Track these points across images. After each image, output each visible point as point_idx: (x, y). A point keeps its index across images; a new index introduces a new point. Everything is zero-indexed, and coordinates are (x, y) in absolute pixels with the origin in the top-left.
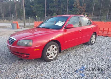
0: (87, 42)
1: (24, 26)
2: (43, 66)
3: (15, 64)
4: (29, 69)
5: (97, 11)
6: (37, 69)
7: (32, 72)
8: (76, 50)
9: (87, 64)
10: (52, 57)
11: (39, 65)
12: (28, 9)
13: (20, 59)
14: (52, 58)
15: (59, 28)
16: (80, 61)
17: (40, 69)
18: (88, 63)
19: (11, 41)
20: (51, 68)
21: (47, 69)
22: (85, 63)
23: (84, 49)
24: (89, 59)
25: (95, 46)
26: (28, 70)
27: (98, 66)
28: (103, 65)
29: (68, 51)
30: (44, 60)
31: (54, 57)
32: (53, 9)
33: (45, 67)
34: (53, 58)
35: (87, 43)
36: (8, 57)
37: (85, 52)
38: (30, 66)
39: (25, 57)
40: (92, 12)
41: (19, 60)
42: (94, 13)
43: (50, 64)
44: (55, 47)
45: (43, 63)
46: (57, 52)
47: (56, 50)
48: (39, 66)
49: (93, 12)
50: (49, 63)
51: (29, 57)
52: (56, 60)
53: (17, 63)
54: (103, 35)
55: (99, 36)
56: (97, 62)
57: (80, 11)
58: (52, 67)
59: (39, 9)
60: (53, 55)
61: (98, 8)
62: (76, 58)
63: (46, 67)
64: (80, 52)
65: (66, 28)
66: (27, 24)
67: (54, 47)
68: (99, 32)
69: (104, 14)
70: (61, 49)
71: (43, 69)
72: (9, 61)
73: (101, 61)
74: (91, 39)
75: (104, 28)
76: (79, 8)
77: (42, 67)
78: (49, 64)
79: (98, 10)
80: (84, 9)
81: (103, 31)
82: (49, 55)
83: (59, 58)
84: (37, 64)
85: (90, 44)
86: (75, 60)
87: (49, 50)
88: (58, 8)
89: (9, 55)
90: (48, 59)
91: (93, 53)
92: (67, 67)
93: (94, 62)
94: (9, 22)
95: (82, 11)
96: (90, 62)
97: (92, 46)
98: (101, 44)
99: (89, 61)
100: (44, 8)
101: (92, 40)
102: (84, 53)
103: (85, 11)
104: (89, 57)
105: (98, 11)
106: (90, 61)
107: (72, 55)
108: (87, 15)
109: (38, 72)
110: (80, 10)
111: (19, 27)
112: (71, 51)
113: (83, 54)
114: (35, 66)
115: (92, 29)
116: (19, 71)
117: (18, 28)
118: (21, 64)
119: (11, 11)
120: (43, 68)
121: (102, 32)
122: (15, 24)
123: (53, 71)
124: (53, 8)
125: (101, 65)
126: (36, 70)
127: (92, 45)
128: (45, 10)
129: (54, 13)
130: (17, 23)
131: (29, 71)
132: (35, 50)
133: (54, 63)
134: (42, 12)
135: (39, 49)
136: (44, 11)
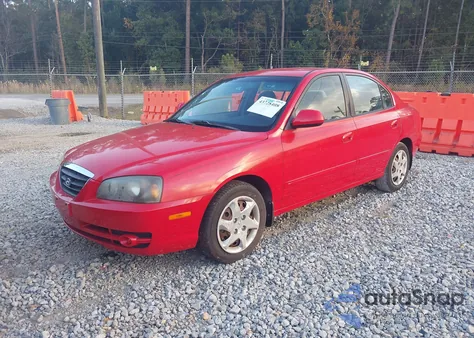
0: (374, 181)
1: (101, 110)
2: (206, 281)
3: (88, 272)
4: (150, 296)
5: (408, 43)
6: (185, 296)
7: (163, 306)
8: (331, 212)
9: (381, 271)
10: (237, 243)
11: (189, 277)
12: (113, 34)
13: (106, 255)
14: (237, 250)
15: (265, 125)
16: (351, 259)
17: (194, 296)
18: (383, 269)
19: (73, 179)
20: (239, 291)
21: (221, 294)
22: (371, 267)
23: (362, 211)
24: (388, 252)
25: (407, 194)
26: (146, 297)
27: (424, 279)
28: (444, 276)
29: (297, 216)
30: (207, 258)
31: (247, 244)
32: (221, 36)
33: (212, 286)
34: (242, 247)
35: (376, 184)
36: (55, 246)
37: (369, 221)
38: (154, 282)
39: (135, 247)
40: (387, 48)
41: (103, 257)
42: (393, 54)
43: (231, 274)
44: (251, 204)
45: (203, 268)
46: (256, 223)
47: (252, 215)
48: (188, 283)
49: (390, 48)
50: (227, 268)
51: (147, 245)
52: (254, 256)
53: (97, 271)
54: (435, 148)
55: (419, 154)
56: (422, 262)
57: (337, 43)
58: (243, 285)
59: (162, 35)
60: (241, 235)
61: (413, 32)
62: (335, 249)
63: (216, 286)
64: (347, 221)
65: (293, 125)
66: (112, 100)
67: (244, 205)
68: (421, 136)
69: (437, 57)
70: (274, 211)
71: (207, 293)
72: (62, 263)
73: (435, 259)
74: (390, 169)
75: (440, 121)
76: (331, 32)
77: (203, 287)
78: (227, 274)
79: (412, 38)
80: (351, 33)
81: (438, 130)
82: (226, 235)
83: (264, 248)
84: (179, 272)
85: (387, 188)
86: (330, 256)
87: (228, 215)
88: (241, 31)
89: (57, 236)
90: (222, 253)
91: (400, 225)
92: (303, 284)
93: (409, 263)
94: (30, 93)
95: (345, 45)
96: (392, 263)
97: (394, 196)
98: (430, 189)
99: (388, 260)
100: (184, 29)
101: (394, 169)
102: (364, 227)
103: (356, 45)
104: (385, 245)
105: (412, 43)
106: (391, 257)
107: (318, 235)
108: (367, 63)
109: (189, 306)
110: (335, 41)
111: (79, 114)
112: (310, 219)
113: (361, 229)
114: (173, 281)
115: (395, 124)
116: (112, 304)
117: (75, 119)
118: (114, 274)
119: (37, 44)
120: (206, 291)
121: (433, 135)
122: (62, 102)
123: (248, 302)
124: (218, 31)
125: (439, 274)
126: (178, 298)
127: (395, 194)
128: (185, 40)
129: (225, 53)
130: (70, 95)
131: (153, 303)
132: (172, 217)
133: (247, 269)
134: (173, 49)
135: (188, 214)
136: (184, 43)
